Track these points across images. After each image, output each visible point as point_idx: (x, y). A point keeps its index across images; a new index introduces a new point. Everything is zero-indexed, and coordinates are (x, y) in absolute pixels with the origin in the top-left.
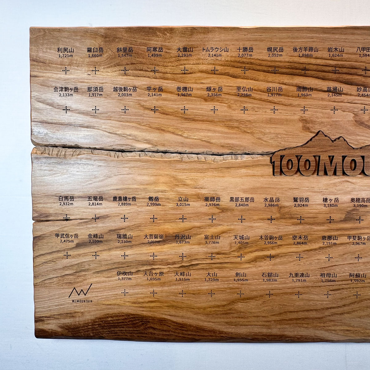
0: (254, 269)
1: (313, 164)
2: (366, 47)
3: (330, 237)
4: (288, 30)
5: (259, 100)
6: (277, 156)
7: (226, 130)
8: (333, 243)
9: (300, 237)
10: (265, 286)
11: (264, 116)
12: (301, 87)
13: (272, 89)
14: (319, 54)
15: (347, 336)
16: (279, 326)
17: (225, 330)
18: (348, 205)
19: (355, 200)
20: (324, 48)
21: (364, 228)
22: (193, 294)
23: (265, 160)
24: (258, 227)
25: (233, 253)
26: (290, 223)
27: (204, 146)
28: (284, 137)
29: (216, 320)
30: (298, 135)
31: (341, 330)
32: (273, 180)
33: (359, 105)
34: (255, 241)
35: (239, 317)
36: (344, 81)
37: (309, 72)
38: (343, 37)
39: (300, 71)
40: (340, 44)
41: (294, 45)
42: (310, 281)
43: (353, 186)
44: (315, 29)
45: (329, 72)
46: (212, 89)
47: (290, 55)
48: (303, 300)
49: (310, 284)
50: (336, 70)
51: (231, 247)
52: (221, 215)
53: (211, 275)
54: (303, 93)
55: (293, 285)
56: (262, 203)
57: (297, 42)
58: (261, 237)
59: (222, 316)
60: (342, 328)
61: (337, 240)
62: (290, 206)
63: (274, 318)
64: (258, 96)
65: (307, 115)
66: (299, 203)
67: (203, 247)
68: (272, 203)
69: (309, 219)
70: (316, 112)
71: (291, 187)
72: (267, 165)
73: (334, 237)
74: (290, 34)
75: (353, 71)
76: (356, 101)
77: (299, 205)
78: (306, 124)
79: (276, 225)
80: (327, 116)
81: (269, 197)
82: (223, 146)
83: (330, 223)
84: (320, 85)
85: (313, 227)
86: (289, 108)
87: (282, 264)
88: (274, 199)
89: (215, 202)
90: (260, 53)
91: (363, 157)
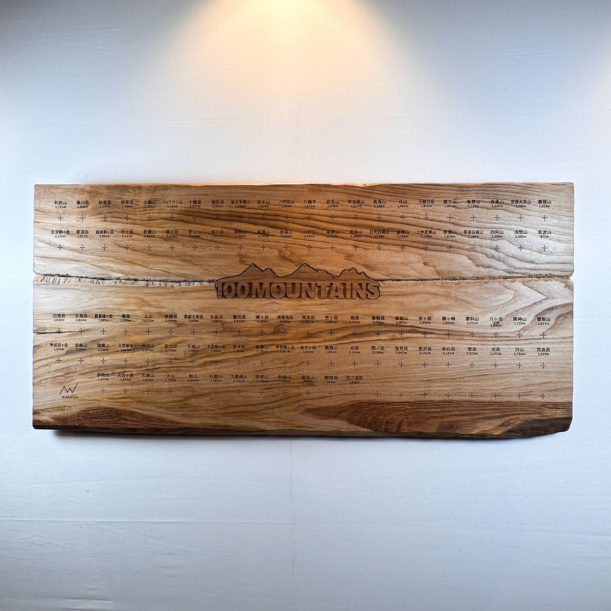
0: (203, 372)
1: (247, 289)
2: (286, 200)
3: (262, 347)
4: (227, 188)
5: (206, 240)
6: (220, 283)
7: (182, 263)
8: (264, 351)
9: (239, 347)
10: (212, 386)
11: (210, 252)
12: (238, 230)
13: (215, 232)
14: (251, 205)
15: (278, 427)
16: (224, 418)
17: (182, 421)
18: (275, 321)
19: (281, 317)
20: (254, 201)
21: (289, 339)
22: (156, 391)
23: (210, 286)
24: (205, 338)
25: (187, 359)
26: (231, 335)
27: (164, 275)
28: (226, 268)
29: (174, 413)
30: (236, 267)
31: (273, 422)
32: (218, 301)
33: (283, 244)
34: (204, 349)
35: (192, 411)
36: (270, 225)
37: (244, 219)
38: (269, 192)
39: (237, 218)
40: (267, 197)
41: (232, 198)
42: (247, 382)
43: (279, 306)
44: (247, 187)
45: (259, 219)
46: (170, 231)
47: (229, 206)
48: (242, 396)
49: (248, 384)
50: (264, 217)
51: (185, 354)
52: (178, 329)
53: (170, 376)
54: (239, 235)
55: (235, 384)
56: (209, 319)
57: (234, 196)
58: (209, 346)
59: (179, 409)
60: (274, 420)
61: (268, 348)
62: (231, 321)
63: (220, 411)
64: (206, 237)
65: (243, 251)
66: (237, 319)
67: (164, 354)
68: (217, 319)
69: (246, 332)
70: (249, 249)
71: (231, 307)
72: (212, 290)
73: (266, 346)
74: (228, 191)
75: (277, 218)
76: (280, 241)
77: (237, 321)
78: (242, 258)
79: (220, 336)
80: (258, 252)
81: (214, 315)
82: (179, 275)
83: (262, 335)
84: (252, 228)
85: (249, 338)
86: (229, 246)
87: (226, 367)
88: (218, 316)
89: (173, 319)
90: (206, 204)
91: (285, 284)
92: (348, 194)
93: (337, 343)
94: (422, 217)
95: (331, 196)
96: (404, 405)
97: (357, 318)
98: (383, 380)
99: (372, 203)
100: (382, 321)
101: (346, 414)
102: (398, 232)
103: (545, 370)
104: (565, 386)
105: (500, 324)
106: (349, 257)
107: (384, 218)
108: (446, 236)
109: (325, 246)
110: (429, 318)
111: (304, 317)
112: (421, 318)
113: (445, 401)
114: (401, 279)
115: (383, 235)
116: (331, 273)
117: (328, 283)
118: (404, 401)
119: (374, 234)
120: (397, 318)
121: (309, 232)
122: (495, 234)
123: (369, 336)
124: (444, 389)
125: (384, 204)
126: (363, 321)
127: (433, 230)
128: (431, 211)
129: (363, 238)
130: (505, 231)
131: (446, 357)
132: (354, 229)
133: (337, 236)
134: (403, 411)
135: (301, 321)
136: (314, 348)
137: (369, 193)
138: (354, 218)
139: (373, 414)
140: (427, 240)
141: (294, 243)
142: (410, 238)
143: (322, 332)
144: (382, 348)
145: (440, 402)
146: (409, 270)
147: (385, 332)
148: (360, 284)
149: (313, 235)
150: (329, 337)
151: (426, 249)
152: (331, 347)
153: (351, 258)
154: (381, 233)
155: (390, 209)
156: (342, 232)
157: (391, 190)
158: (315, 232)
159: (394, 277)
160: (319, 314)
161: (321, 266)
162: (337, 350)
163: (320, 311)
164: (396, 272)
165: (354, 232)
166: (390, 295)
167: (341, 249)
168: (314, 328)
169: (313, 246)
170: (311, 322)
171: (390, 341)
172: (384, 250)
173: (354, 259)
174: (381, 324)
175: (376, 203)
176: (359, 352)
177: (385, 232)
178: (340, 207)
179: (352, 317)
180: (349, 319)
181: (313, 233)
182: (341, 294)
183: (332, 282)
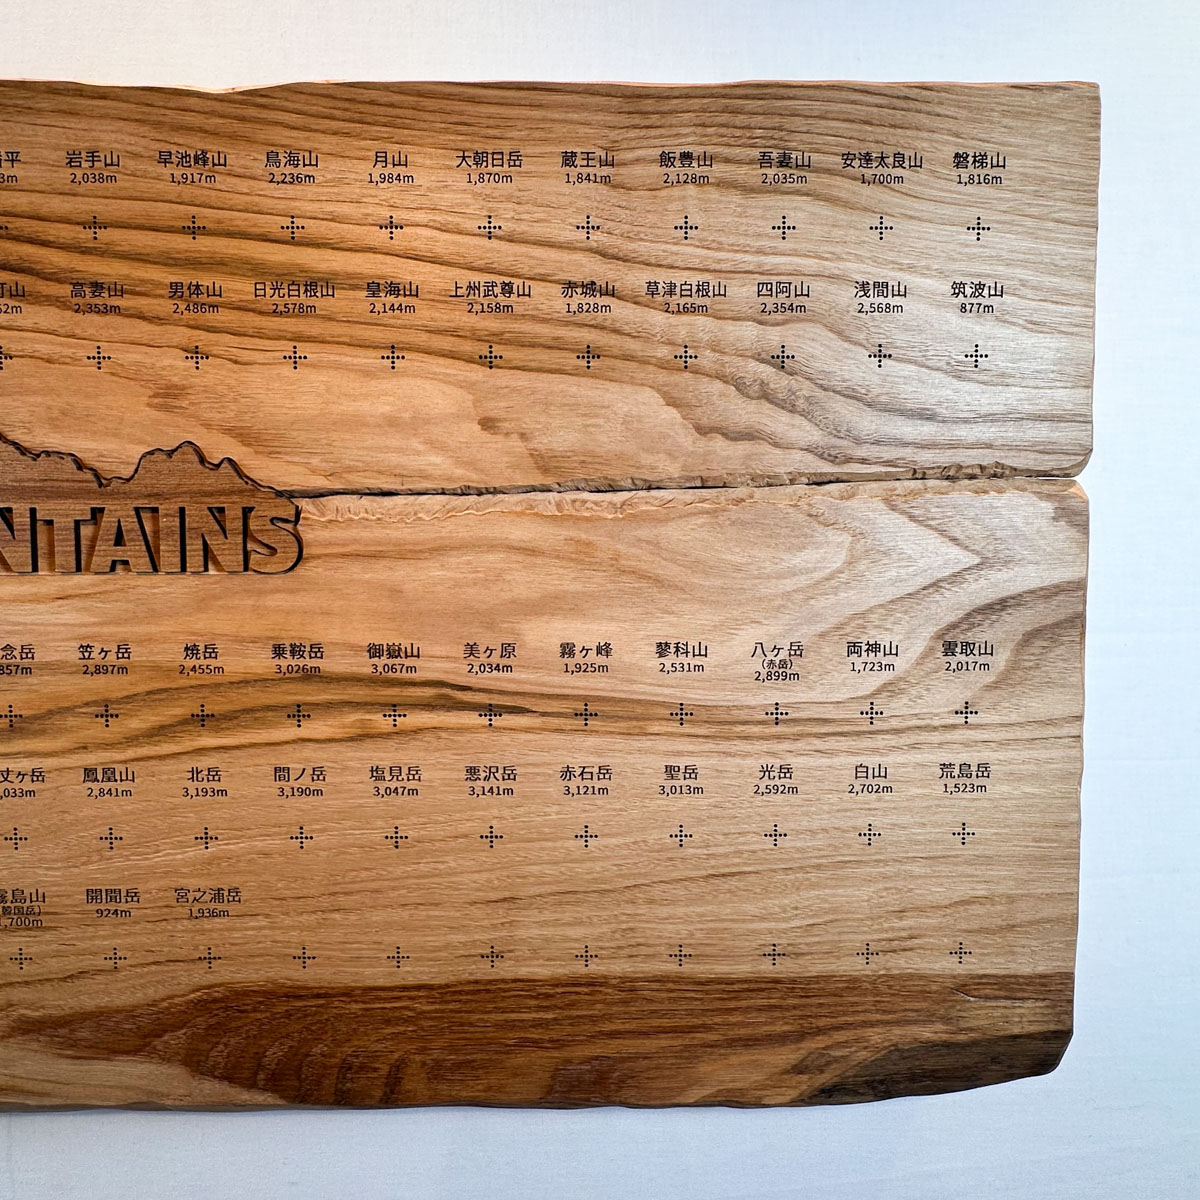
92: (158, 125)
93: (130, 753)
94: (471, 225)
95: (85, 134)
96: (411, 998)
97: (211, 651)
98: (325, 902)
99: (259, 166)
100: (314, 663)
101: (176, 1039)
102: (373, 289)
103: (969, 851)
104: (1048, 911)
105: (795, 669)
106: (168, 396)
107: (313, 228)
108: (574, 308)
109: (69, 352)
110: (508, 650)
112: (472, 650)
113: (575, 982)
114: (386, 487)
115: (312, 301)
116: (94, 464)
117: (81, 509)
118: (411, 980)
119: (271, 299)
120: (374, 651)
122: (773, 300)
123: (263, 724)
124: (572, 932)
126: (234, 664)
127: (517, 282)
128: (509, 198)
129: (223, 317)
130: (817, 286)
131: (578, 803)
132: (185, 277)
133: (116, 310)
134: (407, 1021)
136: (37, 775)
137: (243, 119)
138: (184, 230)
139: (288, 1036)
140: (492, 323)
142: (425, 314)
143: (68, 709)
144: (318, 773)
145: (557, 986)
146: (418, 453)
147: (329, 706)
148: (218, 513)
149: (11, 303)
150: (96, 731)
151: (489, 362)
152: (109, 774)
153: (177, 403)
154: (303, 296)
155: (336, 190)
156: (138, 289)
157: (339, 109)
158: (20, 293)
159: (357, 479)
160: (51, 637)
161: (56, 435)
162: (135, 785)
163: (55, 625)
164: (365, 458)
165: (189, 288)
166: (344, 555)
167: (137, 363)
168: (33, 696)
169: (17, 350)
170: (19, 671)
171: (349, 744)
172: (313, 366)
173: (193, 404)
174: (310, 676)
175: (277, 163)
176: (223, 792)
177: (319, 289)
178: (123, 182)
179: (187, 649)
180: (174, 655)
181: (14, 293)
182: (137, 554)
183: (97, 504)
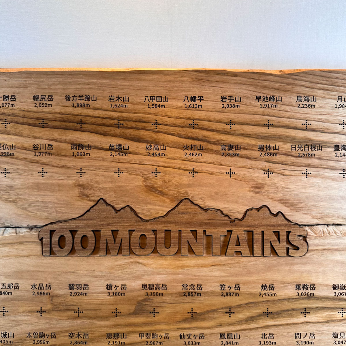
2: (156, 96)
3: (116, 335)
4: (58, 75)
5: (24, 160)
6: (46, 231)
8: (120, 342)
9: (79, 335)
11: (30, 180)
12: (76, 144)
13: (39, 146)
14: (98, 104)
18: (138, 293)
19: (148, 287)
20: (103, 97)
21: (159, 323)
23: (31, 236)
24: (24, 322)
26: (66, 316)
28: (55, 207)
30: (73, 205)
32: (43, 261)
33: (150, 167)
34: (21, 339)
36: (130, 137)
37: (86, 126)
38: (127, 83)
39: (75, 124)
40: (124, 91)
41: (66, 92)
43: (145, 268)
44: (92, 73)
45: (111, 126)
47: (61, 105)
50: (119, 123)
54: (79, 151)
56: (29, 291)
57: (70, 88)
58: (29, 335)
61: (126, 338)
62: (65, 294)
64: (22, 156)
65: (85, 179)
66: (75, 290)
68: (41, 290)
69: (89, 312)
70: (96, 175)
71: (64, 270)
72: (34, 242)
73: (122, 335)
74: (60, 80)
75: (140, 125)
76: (146, 162)
77: (76, 293)
78: (83, 190)
79: (47, 318)
80: (111, 180)
81: (37, 283)
83: (116, 316)
84: (100, 141)
85: (95, 322)
86: (61, 170)
88: (44, 285)
90: (25, 102)
91: (154, 231)
92: (256, 86)
93: (239, 328)
95: (228, 90)
97: (272, 287)
99: (294, 101)
100: (312, 292)
102: (337, 147)
106: (257, 188)
107: (315, 124)
109: (218, 171)
111: (185, 286)
115: (313, 152)
116: (229, 214)
117: (224, 231)
119: (298, 151)
120: (335, 287)
121: (192, 147)
123: (291, 316)
125: (313, 103)
126: (282, 292)
129: (280, 158)
132: (265, 143)
133: (238, 155)
135: (179, 293)
136: (202, 336)
138: (265, 125)
141: (169, 165)
143: (215, 310)
144: (312, 335)
147: (317, 309)
148: (277, 233)
149: (198, 152)
150: (226, 319)
152: (230, 336)
153: (260, 190)
154: (310, 150)
155: (323, 110)
156: (246, 147)
157: (324, 80)
158: (202, 149)
159: (329, 220)
160: (209, 281)
161: (213, 202)
162: (240, 340)
163: (211, 276)
164: (333, 212)
165: (266, 147)
166: (324, 250)
167: (245, 175)
168: (201, 305)
169: (199, 170)
170: (196, 295)
171: (325, 324)
172: (314, 177)
173: (266, 191)
174: (310, 297)
175: (301, 100)
176: (275, 343)
177: (316, 147)
178: (242, 107)
179: (262, 286)
180: (258, 289)
181: (199, 149)
182: (245, 249)
183: (230, 229)
